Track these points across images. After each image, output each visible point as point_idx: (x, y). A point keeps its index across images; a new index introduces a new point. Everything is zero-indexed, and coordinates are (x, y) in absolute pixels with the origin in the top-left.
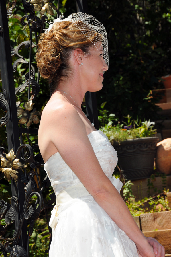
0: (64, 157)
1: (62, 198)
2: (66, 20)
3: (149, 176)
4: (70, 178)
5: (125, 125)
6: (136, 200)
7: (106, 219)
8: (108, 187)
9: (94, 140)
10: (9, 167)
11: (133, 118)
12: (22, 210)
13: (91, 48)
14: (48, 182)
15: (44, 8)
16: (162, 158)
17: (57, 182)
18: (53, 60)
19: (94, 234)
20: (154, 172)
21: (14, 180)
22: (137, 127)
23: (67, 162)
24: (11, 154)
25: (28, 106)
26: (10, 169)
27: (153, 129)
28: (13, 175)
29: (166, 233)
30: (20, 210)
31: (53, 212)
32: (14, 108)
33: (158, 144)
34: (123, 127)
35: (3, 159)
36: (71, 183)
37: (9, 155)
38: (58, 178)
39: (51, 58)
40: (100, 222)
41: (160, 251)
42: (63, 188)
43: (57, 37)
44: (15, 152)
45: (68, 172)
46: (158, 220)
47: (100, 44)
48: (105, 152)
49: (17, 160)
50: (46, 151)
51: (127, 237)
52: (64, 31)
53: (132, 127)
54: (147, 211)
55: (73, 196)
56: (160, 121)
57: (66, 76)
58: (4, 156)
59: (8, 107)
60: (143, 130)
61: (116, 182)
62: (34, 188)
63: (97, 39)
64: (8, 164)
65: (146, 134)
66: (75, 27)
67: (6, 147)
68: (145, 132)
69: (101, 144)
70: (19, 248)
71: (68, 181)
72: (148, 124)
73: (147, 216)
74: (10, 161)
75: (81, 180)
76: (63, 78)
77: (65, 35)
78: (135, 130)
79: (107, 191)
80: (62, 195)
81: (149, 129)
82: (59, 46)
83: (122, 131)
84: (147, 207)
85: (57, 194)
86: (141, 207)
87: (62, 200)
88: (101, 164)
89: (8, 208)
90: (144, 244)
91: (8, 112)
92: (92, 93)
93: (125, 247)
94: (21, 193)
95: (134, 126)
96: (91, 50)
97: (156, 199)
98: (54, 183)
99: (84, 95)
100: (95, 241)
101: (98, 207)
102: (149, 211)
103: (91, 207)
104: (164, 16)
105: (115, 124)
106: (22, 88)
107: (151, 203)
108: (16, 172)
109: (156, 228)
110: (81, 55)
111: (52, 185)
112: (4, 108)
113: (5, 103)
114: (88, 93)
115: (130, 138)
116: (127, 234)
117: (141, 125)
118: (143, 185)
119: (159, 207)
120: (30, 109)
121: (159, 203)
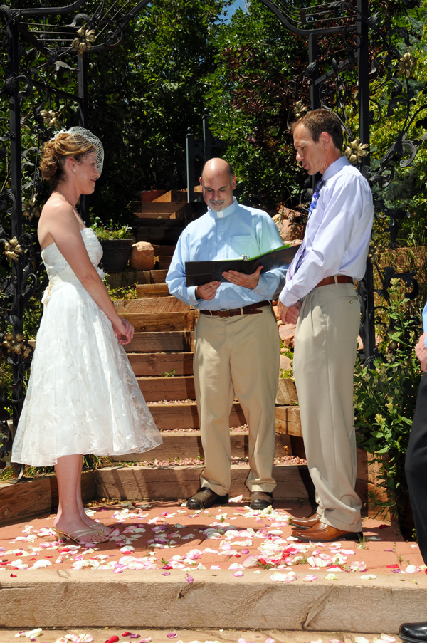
0: (60, 247)
1: (55, 281)
2: (67, 132)
3: (123, 270)
4: (63, 265)
5: (107, 227)
6: (111, 289)
7: (90, 301)
8: (94, 275)
9: (85, 235)
10: (12, 251)
11: (115, 222)
12: (20, 288)
13: (84, 158)
14: (43, 267)
15: (51, 122)
16: (135, 257)
17: (51, 267)
18: (51, 165)
19: (80, 313)
20: (127, 267)
21: (14, 263)
22: (117, 230)
23: (61, 252)
24: (14, 240)
25: (32, 201)
26: (13, 253)
27: (130, 232)
28: (14, 258)
29: (133, 316)
30: (18, 287)
31: (46, 292)
32: (19, 203)
33: (133, 246)
34: (106, 229)
35: (7, 244)
36: (64, 269)
37: (12, 241)
38: (53, 264)
39: (50, 163)
40: (85, 303)
41: (130, 330)
42: (55, 273)
43: (56, 147)
44: (18, 239)
45: (61, 260)
46: (127, 306)
47: (94, 155)
48: (94, 246)
49: (19, 246)
50: (45, 240)
51: (106, 317)
52: (62, 142)
53: (113, 230)
54: (119, 298)
55: (64, 280)
56: (136, 227)
57: (63, 180)
58: (8, 242)
59: (14, 201)
60: (122, 232)
61: (100, 272)
62: (31, 270)
63: (91, 150)
64: (10, 248)
65: (124, 236)
66: (72, 139)
67: (10, 233)
68: (123, 234)
69: (91, 239)
70: (15, 317)
71: (61, 267)
72: (127, 228)
73: (119, 302)
74: (12, 247)
75: (72, 267)
76: (60, 181)
77: (62, 146)
78: (115, 232)
79: (92, 278)
80: (55, 278)
81: (127, 232)
82: (56, 153)
83: (104, 231)
84: (119, 295)
85: (50, 277)
86: (114, 294)
87: (55, 282)
88: (90, 256)
89: (8, 285)
90: (119, 323)
91: (14, 205)
92: (86, 196)
93: (104, 324)
94: (20, 274)
95: (114, 229)
96: (83, 159)
97: (127, 289)
98: (48, 268)
99: (78, 197)
100: (79, 318)
101: (85, 291)
102: (121, 298)
103: (78, 290)
104: (145, 142)
105: (99, 225)
106: (28, 186)
107: (123, 292)
108: (18, 256)
109: (125, 311)
110: (73, 163)
111: (47, 269)
112: (11, 201)
113: (12, 197)
114: (82, 196)
115: (111, 238)
116: (106, 314)
117: (120, 228)
118: (118, 277)
119: (129, 295)
120: (33, 204)
121: (129, 292)
